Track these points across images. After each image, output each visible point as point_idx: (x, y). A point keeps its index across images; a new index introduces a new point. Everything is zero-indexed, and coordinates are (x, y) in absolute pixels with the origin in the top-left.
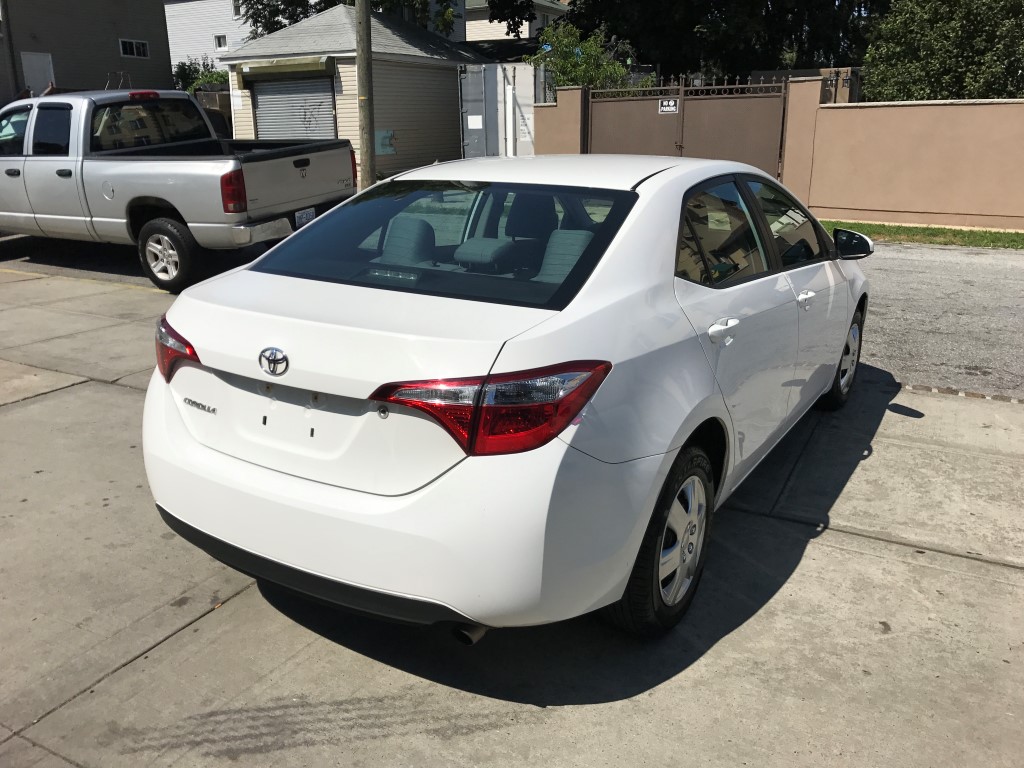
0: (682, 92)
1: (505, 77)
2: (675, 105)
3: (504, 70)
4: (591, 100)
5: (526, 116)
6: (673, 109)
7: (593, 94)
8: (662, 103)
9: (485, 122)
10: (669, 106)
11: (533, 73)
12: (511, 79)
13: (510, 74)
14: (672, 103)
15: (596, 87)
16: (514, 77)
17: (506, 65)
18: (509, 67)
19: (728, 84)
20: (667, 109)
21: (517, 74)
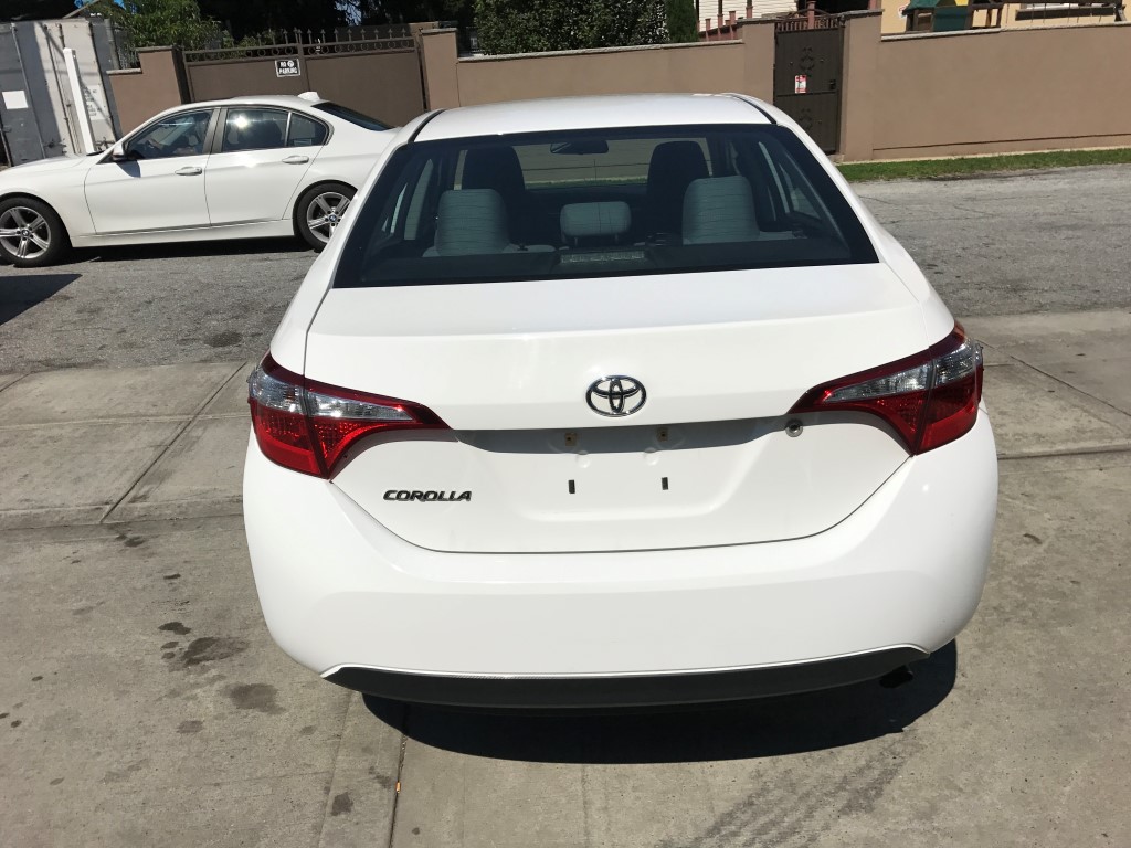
0: (301, 51)
1: (49, 38)
2: (296, 66)
3: (45, 29)
4: (186, 63)
5: (90, 88)
6: (293, 70)
7: (187, 56)
8: (279, 64)
9: (30, 99)
10: (287, 67)
11: (89, 32)
12: (58, 41)
13: (56, 35)
14: (291, 64)
15: (188, 47)
16: (62, 38)
17: (45, 23)
18: (52, 25)
19: (353, 40)
20: (287, 71)
21: (65, 34)
